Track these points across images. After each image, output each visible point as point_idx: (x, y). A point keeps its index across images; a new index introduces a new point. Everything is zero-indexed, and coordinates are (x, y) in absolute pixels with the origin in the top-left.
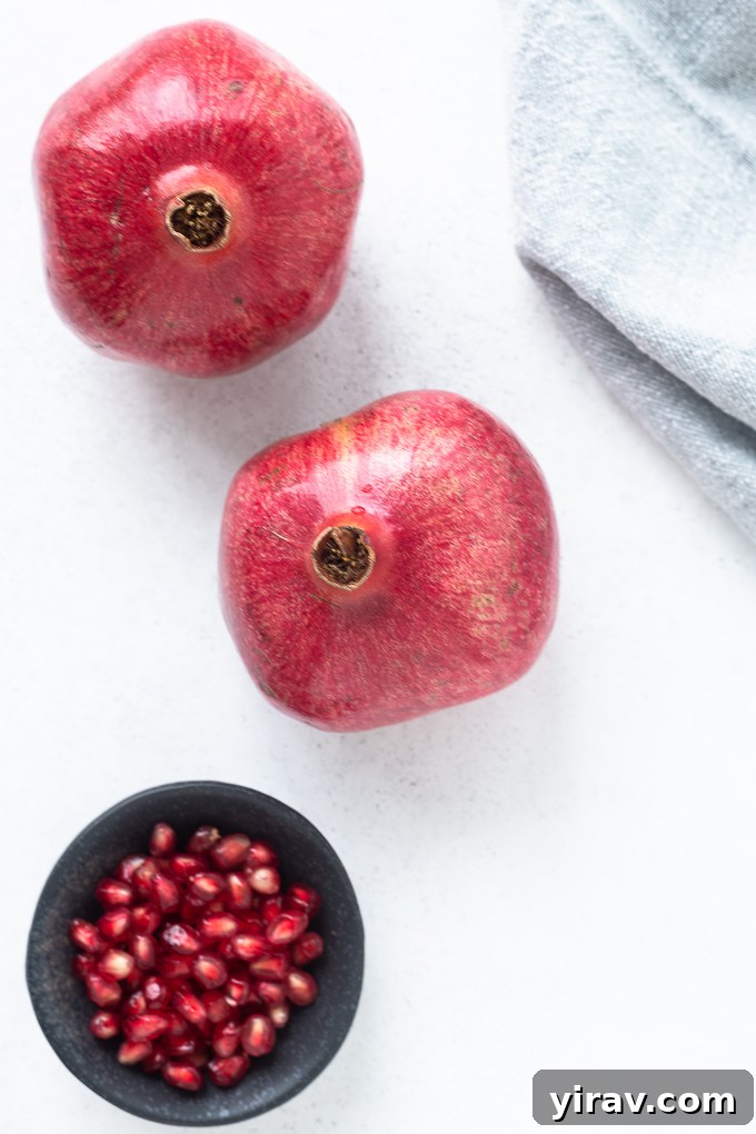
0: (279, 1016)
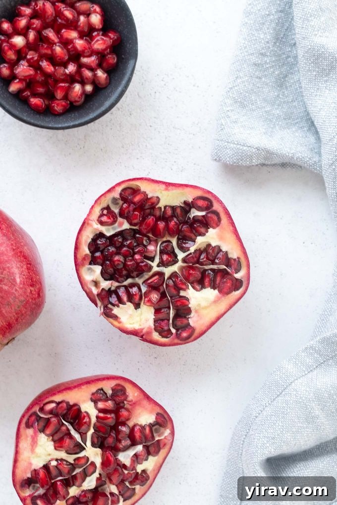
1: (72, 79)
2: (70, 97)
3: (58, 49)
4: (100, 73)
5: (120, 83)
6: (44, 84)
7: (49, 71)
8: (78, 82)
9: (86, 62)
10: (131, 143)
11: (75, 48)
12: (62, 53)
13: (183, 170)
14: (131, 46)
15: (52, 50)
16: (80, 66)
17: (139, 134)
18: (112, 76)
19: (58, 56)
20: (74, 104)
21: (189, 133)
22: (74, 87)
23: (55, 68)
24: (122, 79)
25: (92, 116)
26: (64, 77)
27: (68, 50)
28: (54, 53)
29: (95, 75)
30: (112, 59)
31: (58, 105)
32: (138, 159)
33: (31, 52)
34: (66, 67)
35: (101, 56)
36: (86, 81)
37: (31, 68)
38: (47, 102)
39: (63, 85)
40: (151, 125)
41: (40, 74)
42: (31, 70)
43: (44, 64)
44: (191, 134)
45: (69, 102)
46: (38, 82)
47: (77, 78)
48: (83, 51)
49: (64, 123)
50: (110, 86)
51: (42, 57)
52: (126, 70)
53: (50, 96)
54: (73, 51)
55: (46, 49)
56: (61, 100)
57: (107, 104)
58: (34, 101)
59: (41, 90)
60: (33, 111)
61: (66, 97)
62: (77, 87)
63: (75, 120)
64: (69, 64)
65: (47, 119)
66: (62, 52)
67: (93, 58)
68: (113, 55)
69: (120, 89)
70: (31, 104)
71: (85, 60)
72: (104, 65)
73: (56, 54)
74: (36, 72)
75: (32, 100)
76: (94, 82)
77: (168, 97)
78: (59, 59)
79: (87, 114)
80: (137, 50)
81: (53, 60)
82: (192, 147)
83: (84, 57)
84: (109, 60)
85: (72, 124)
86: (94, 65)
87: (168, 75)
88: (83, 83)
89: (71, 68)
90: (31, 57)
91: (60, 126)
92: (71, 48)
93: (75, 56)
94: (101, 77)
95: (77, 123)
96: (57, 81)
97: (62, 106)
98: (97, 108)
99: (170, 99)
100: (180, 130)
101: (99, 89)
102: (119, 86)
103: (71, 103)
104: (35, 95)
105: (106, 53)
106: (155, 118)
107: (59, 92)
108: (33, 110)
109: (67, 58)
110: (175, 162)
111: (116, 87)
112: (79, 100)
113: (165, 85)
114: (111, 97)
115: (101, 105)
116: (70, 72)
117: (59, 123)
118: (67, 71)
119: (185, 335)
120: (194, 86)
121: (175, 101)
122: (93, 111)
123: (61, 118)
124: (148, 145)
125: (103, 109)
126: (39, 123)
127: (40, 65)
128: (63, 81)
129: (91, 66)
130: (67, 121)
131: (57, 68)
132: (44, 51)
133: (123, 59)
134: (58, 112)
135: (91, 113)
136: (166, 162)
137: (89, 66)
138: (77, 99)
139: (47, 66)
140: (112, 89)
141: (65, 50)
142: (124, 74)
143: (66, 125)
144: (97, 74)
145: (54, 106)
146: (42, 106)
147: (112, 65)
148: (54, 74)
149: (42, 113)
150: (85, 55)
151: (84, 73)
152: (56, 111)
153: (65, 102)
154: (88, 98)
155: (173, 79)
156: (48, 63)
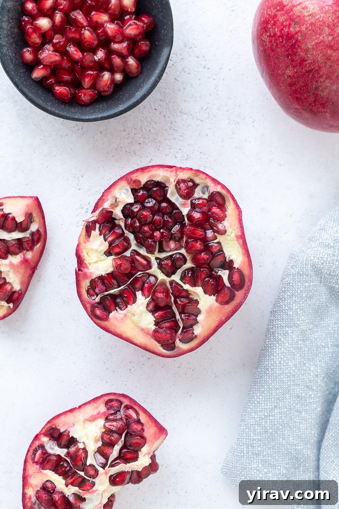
0: (118, 77)
1: (100, 67)
2: (98, 86)
3: (87, 33)
4: (131, 61)
5: (153, 71)
6: (71, 71)
7: (77, 57)
8: (108, 70)
9: (117, 48)
10: (134, 127)
11: (105, 32)
12: (91, 38)
13: (188, 158)
14: (166, 32)
15: (81, 35)
16: (110, 53)
17: (143, 117)
18: (144, 64)
19: (87, 41)
20: (102, 94)
21: (197, 120)
22: (103, 75)
23: (83, 54)
24: (155, 68)
25: (121, 107)
26: (93, 64)
27: (98, 35)
28: (83, 37)
29: (126, 63)
30: (144, 46)
31: (85, 94)
32: (140, 144)
33: (57, 36)
34: (95, 53)
35: (133, 42)
36: (116, 69)
37: (57, 54)
38: (73, 92)
39: (92, 73)
40: (156, 108)
41: (67, 60)
42: (56, 55)
43: (72, 49)
44: (199, 119)
45: (96, 92)
46: (64, 69)
47: (106, 65)
48: (114, 37)
49: (92, 115)
50: (141, 75)
51: (69, 41)
52: (159, 58)
53: (76, 84)
54: (103, 36)
55: (73, 33)
56: (88, 89)
57: (139, 95)
58: (59, 89)
59: (67, 78)
60: (57, 101)
61: (93, 86)
62: (106, 76)
63: (103, 111)
64: (98, 49)
65: (73, 110)
66: (91, 36)
67: (125, 44)
68: (145, 41)
69: (153, 79)
70: (56, 93)
71: (116, 46)
72: (136, 52)
73: (85, 38)
74: (63, 58)
75: (57, 88)
76: (125, 71)
77: (175, 79)
78: (87, 45)
79: (117, 106)
80: (172, 37)
81: (80, 44)
82: (199, 134)
83: (115, 43)
84: (142, 47)
85: (100, 116)
86: (125, 52)
87: (176, 55)
88: (112, 71)
89: (100, 55)
90: (57, 41)
91: (87, 118)
92: (102, 31)
93: (105, 42)
94: (132, 65)
95: (105, 114)
96: (84, 68)
97: (90, 95)
98: (128, 99)
99: (178, 81)
100: (187, 115)
101: (129, 78)
102: (152, 76)
103: (99, 92)
104: (60, 83)
105: (138, 38)
106: (161, 100)
107: (87, 80)
108: (59, 100)
109: (96, 43)
110: (180, 149)
111: (149, 77)
112: (107, 90)
113: (173, 65)
114: (143, 87)
115: (131, 96)
116: (99, 59)
117: (86, 114)
118: (96, 58)
119: (98, 312)
120: (204, 67)
121: (183, 84)
122: (123, 102)
123: (88, 109)
124: (152, 130)
125: (134, 100)
126: (64, 114)
127: (67, 50)
128: (91, 69)
129: (122, 53)
130: (94, 112)
131: (85, 54)
132: (71, 35)
133: (156, 45)
134: (85, 102)
135: (120, 104)
136: (170, 149)
137: (120, 53)
138: (106, 89)
139: (75, 52)
140: (145, 78)
141: (95, 35)
142: (157, 63)
143: (94, 117)
144: (128, 62)
145: (81, 95)
146: (68, 95)
147: (145, 52)
148: (82, 61)
149: (67, 103)
150: (116, 40)
151: (114, 60)
152: (83, 101)
153: (93, 91)
154: (118, 88)
155: (183, 59)
156: (76, 48)
